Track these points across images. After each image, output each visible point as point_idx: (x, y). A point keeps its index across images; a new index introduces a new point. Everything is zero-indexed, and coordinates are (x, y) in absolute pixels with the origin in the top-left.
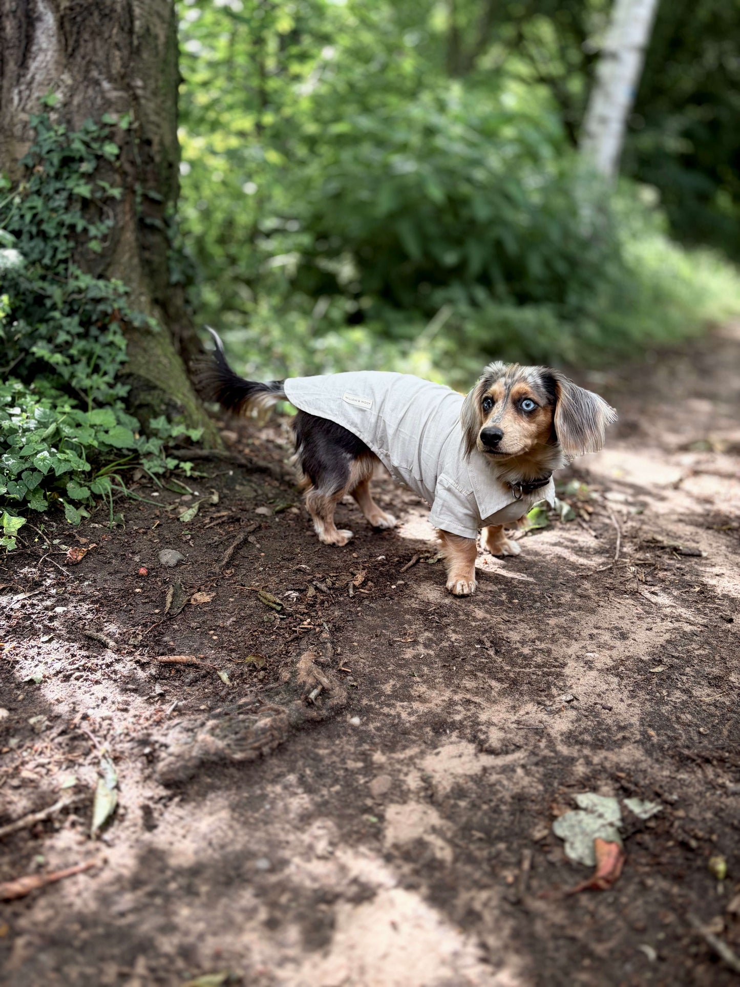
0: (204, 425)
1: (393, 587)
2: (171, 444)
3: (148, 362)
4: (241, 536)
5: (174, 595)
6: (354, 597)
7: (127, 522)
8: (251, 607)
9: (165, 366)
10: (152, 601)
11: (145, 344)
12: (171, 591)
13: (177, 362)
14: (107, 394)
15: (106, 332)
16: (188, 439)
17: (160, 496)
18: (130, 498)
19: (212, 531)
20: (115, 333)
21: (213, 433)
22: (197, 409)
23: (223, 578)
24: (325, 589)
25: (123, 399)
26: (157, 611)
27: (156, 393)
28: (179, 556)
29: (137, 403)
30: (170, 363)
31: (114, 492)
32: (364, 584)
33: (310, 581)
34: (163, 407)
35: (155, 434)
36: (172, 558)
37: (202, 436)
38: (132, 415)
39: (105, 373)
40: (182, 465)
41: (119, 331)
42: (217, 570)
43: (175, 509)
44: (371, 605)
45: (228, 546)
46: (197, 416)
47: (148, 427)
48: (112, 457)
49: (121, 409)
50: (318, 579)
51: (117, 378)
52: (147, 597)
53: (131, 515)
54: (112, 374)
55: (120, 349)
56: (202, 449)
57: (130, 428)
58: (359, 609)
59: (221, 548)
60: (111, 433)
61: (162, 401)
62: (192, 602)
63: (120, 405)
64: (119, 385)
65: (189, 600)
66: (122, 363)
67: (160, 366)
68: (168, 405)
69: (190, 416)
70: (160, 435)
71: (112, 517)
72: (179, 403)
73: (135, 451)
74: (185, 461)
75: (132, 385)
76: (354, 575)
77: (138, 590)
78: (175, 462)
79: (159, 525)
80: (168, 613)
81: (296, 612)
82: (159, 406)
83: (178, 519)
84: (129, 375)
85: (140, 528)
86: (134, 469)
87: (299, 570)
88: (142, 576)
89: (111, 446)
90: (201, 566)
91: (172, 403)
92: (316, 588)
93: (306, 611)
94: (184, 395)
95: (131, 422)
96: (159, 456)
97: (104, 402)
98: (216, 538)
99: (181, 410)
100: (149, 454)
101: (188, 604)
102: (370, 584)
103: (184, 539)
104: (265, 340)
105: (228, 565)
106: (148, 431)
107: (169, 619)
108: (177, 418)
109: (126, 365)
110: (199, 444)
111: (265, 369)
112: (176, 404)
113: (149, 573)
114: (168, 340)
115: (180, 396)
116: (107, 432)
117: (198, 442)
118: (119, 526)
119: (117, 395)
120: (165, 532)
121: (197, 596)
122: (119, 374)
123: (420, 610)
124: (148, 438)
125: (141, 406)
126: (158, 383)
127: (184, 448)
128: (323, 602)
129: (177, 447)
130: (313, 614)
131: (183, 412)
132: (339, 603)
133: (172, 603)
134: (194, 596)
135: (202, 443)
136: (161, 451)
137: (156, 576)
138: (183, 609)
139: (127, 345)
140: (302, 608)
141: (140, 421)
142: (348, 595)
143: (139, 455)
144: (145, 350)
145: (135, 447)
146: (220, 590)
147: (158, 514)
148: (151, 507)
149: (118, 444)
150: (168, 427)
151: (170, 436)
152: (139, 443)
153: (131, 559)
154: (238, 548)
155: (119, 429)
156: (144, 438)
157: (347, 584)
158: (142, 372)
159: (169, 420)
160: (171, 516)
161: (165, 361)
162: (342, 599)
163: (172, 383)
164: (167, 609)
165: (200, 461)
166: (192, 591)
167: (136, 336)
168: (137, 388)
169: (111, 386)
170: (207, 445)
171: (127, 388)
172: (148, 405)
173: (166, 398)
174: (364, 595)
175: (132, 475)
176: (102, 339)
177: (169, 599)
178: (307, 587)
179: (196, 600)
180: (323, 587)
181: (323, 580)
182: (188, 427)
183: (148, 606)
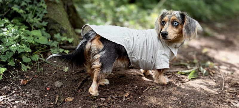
0: (74, 37)
1: (140, 98)
2: (62, 43)
3: (54, 14)
4: (85, 77)
5: (59, 98)
6: (125, 101)
7: (44, 71)
8: (87, 103)
9: (60, 15)
10: (51, 100)
11: (53, 7)
12: (58, 96)
13: (65, 14)
14: (39, 25)
15: (40, 2)
16: (68, 42)
17: (57, 62)
18: (46, 63)
19: (74, 76)
20: (43, 3)
21: (77, 40)
22: (72, 31)
23: (77, 93)
24: (115, 97)
25: (45, 27)
26: (52, 103)
27: (57, 25)
28: (62, 84)
29: (50, 28)
30: (63, 14)
31: (39, 60)
32: (129, 96)
33: (109, 95)
34: (59, 30)
35: (56, 40)
36: (59, 84)
37: (73, 41)
38: (48, 33)
39: (38, 17)
40: (65, 51)
41: (44, 2)
42: (76, 90)
43: (62, 67)
44: (131, 104)
45: (80, 81)
46: (72, 34)
47: (54, 37)
48: (40, 48)
49: (44, 30)
50: (112, 94)
51: (43, 19)
52: (49, 98)
53: (46, 69)
54: (41, 17)
55: (44, 8)
56: (73, 46)
57: (47, 37)
58: (126, 105)
59: (77, 82)
60: (40, 39)
61: (59, 28)
62: (66, 101)
63: (44, 29)
64: (44, 22)
65: (64, 100)
66: (45, 14)
67: (59, 15)
68: (61, 29)
69: (69, 34)
70: (58, 40)
71: (38, 69)
72: (65, 29)
73: (48, 46)
74: (66, 50)
75: (48, 22)
76: (125, 93)
77: (46, 96)
78: (63, 50)
79: (55, 73)
80: (56, 104)
81: (103, 106)
82: (58, 30)
83: (63, 71)
84: (48, 18)
85: (48, 74)
86: (48, 52)
87: (105, 90)
88: (48, 91)
89: (39, 43)
90: (70, 88)
91: (62, 29)
92: (111, 97)
93: (107, 105)
94: (67, 26)
95: (47, 35)
96: (57, 48)
97: (38, 28)
98: (76, 78)
99: (66, 31)
100: (53, 47)
101: (64, 101)
102: (131, 96)
103: (64, 78)
104: (99, 8)
105: (79, 88)
106: (54, 39)
107: (57, 107)
108: (64, 34)
109: (47, 15)
110: (72, 44)
111: (98, 18)
112: (64, 29)
113: (50, 90)
114: (62, 6)
115: (66, 26)
116: (38, 38)
117: (71, 43)
118: (41, 72)
119: (43, 25)
120: (57, 75)
121: (68, 99)
122: (44, 18)
123: (149, 106)
124: (53, 41)
125: (51, 30)
126: (58, 21)
127: (66, 45)
128: (113, 102)
129: (64, 45)
130: (109, 106)
131: (66, 32)
132: (119, 103)
133: (58, 101)
134: (66, 99)
135: (73, 44)
136: (58, 46)
137: (53, 91)
138: (62, 103)
139: (47, 8)
140: (105, 104)
141: (51, 35)
142: (123, 100)
143: (50, 47)
144: (54, 9)
145: (48, 44)
146: (76, 96)
147: (56, 68)
148: (53, 66)
149: (42, 43)
150: (61, 37)
151: (61, 41)
152: (50, 43)
153: (44, 84)
154: (83, 82)
155: (43, 37)
156: (52, 41)
157: (123, 96)
158: (52, 17)
159: (61, 35)
160: (60, 69)
161: (61, 14)
162: (120, 101)
163: (63, 22)
164: (56, 103)
165: (71, 50)
166: (66, 97)
167: (50, 4)
168: (50, 23)
169: (41, 22)
170: (74, 44)
171: (47, 23)
172: (54, 29)
173: (61, 27)
174: (129, 100)
175: (47, 54)
176: (38, 5)
177: (57, 99)
178: (108, 97)
179: (67, 100)
180: (114, 97)
181: (114, 95)
182: (68, 38)
183: (49, 102)
